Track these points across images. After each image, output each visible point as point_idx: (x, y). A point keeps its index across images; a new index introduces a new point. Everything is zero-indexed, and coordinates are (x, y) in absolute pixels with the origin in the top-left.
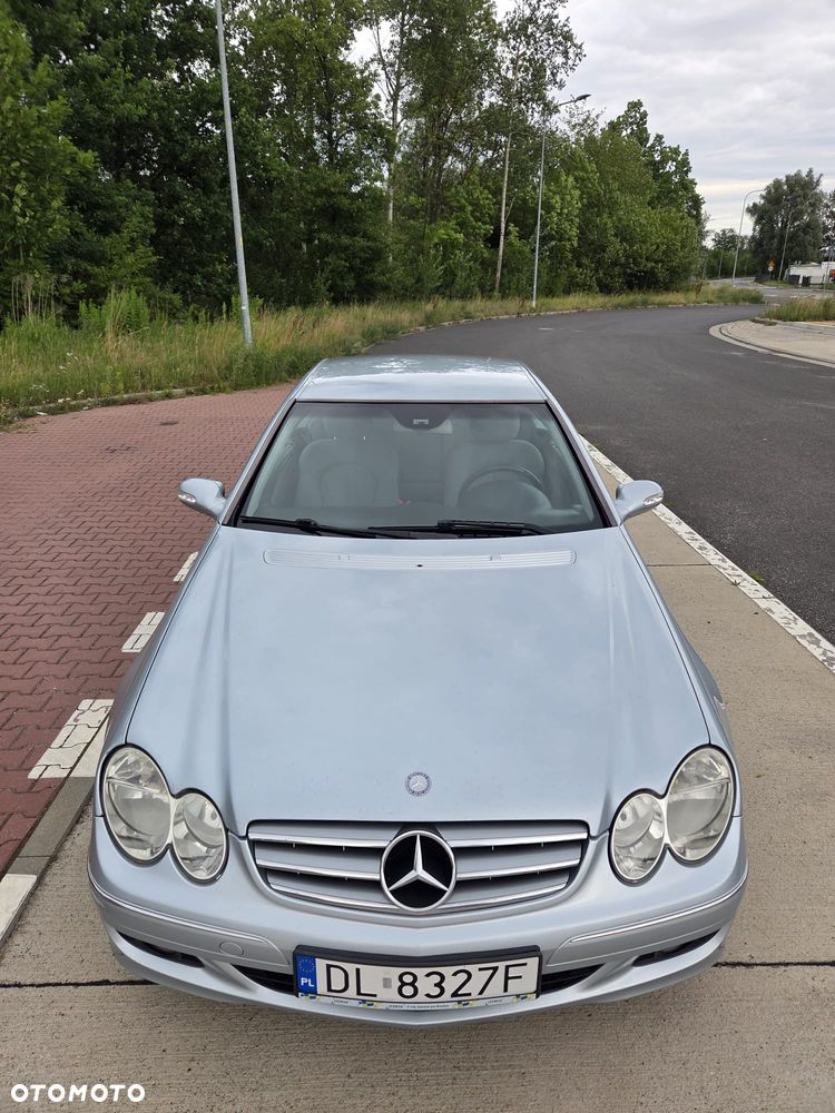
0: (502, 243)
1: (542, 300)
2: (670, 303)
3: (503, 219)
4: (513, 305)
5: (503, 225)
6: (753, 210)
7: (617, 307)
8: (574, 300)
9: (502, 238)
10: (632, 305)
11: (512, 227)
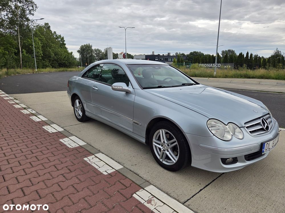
0: (21, 54)
1: (38, 69)
2: (73, 70)
3: (20, 48)
4: (30, 70)
5: (20, 49)
6: (78, 51)
7: (59, 71)
8: (48, 69)
9: (21, 53)
10: (63, 71)
11: (24, 50)
